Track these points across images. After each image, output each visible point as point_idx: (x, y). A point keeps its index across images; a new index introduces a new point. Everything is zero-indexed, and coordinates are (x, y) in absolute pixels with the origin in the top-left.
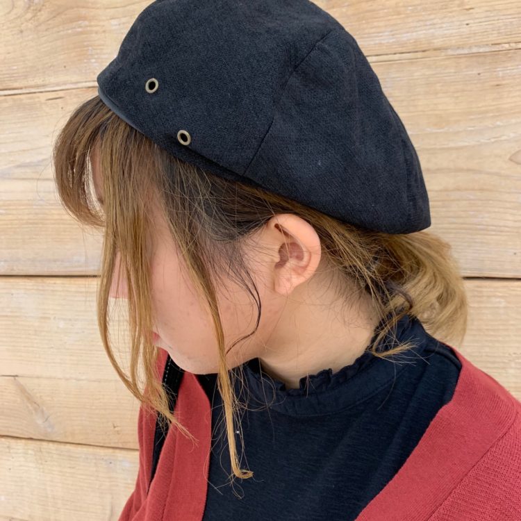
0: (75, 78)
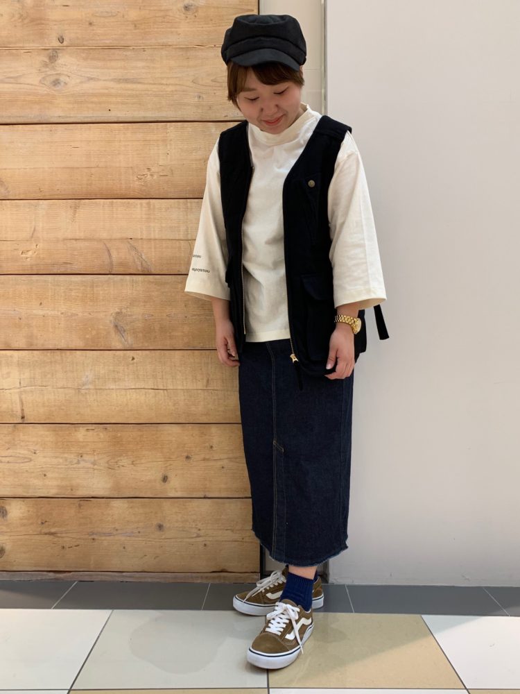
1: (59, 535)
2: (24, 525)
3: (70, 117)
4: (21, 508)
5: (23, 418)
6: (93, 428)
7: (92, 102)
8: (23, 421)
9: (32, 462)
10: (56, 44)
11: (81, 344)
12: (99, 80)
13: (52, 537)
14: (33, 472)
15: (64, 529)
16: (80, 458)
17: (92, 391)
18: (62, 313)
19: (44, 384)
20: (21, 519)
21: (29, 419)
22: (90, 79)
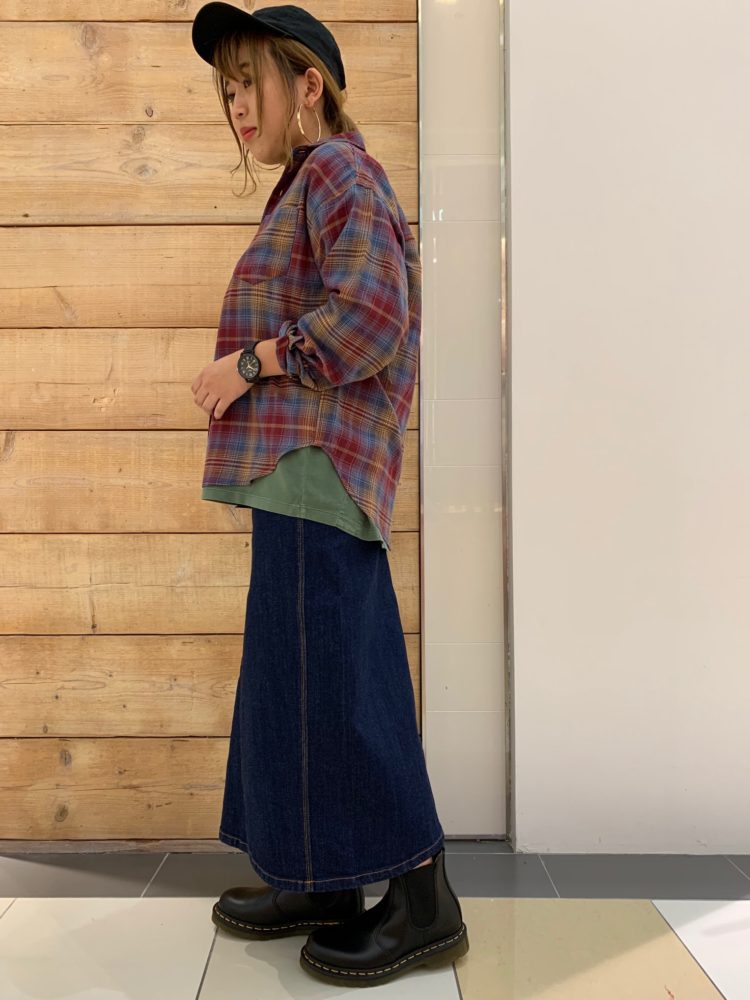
0: (117, 119)
1: (144, 789)
2: (96, 776)
3: (162, 216)
4: (91, 752)
5: (94, 627)
6: (192, 640)
7: (192, 197)
8: (95, 632)
9: (107, 688)
10: (142, 117)
11: (176, 526)
12: (200, 166)
13: (132, 792)
14: (107, 703)
15: (150, 781)
16: (173, 683)
17: (190, 589)
18: (150, 483)
19: (125, 581)
20: (92, 768)
21: (103, 628)
22: (190, 165)
